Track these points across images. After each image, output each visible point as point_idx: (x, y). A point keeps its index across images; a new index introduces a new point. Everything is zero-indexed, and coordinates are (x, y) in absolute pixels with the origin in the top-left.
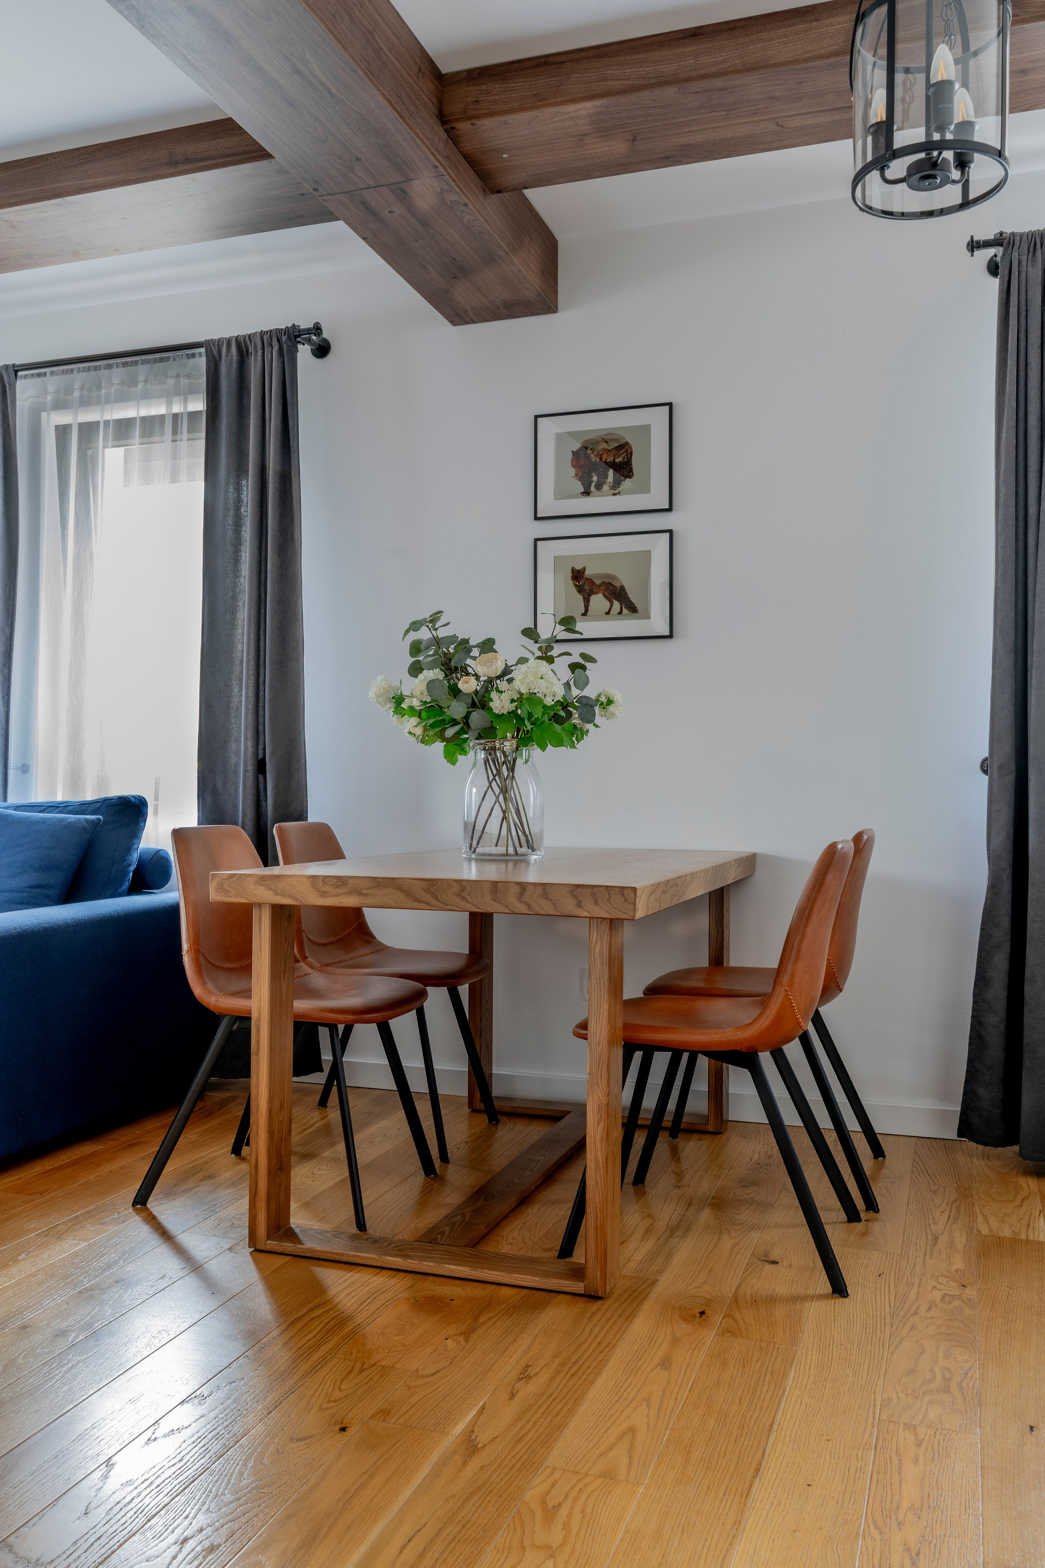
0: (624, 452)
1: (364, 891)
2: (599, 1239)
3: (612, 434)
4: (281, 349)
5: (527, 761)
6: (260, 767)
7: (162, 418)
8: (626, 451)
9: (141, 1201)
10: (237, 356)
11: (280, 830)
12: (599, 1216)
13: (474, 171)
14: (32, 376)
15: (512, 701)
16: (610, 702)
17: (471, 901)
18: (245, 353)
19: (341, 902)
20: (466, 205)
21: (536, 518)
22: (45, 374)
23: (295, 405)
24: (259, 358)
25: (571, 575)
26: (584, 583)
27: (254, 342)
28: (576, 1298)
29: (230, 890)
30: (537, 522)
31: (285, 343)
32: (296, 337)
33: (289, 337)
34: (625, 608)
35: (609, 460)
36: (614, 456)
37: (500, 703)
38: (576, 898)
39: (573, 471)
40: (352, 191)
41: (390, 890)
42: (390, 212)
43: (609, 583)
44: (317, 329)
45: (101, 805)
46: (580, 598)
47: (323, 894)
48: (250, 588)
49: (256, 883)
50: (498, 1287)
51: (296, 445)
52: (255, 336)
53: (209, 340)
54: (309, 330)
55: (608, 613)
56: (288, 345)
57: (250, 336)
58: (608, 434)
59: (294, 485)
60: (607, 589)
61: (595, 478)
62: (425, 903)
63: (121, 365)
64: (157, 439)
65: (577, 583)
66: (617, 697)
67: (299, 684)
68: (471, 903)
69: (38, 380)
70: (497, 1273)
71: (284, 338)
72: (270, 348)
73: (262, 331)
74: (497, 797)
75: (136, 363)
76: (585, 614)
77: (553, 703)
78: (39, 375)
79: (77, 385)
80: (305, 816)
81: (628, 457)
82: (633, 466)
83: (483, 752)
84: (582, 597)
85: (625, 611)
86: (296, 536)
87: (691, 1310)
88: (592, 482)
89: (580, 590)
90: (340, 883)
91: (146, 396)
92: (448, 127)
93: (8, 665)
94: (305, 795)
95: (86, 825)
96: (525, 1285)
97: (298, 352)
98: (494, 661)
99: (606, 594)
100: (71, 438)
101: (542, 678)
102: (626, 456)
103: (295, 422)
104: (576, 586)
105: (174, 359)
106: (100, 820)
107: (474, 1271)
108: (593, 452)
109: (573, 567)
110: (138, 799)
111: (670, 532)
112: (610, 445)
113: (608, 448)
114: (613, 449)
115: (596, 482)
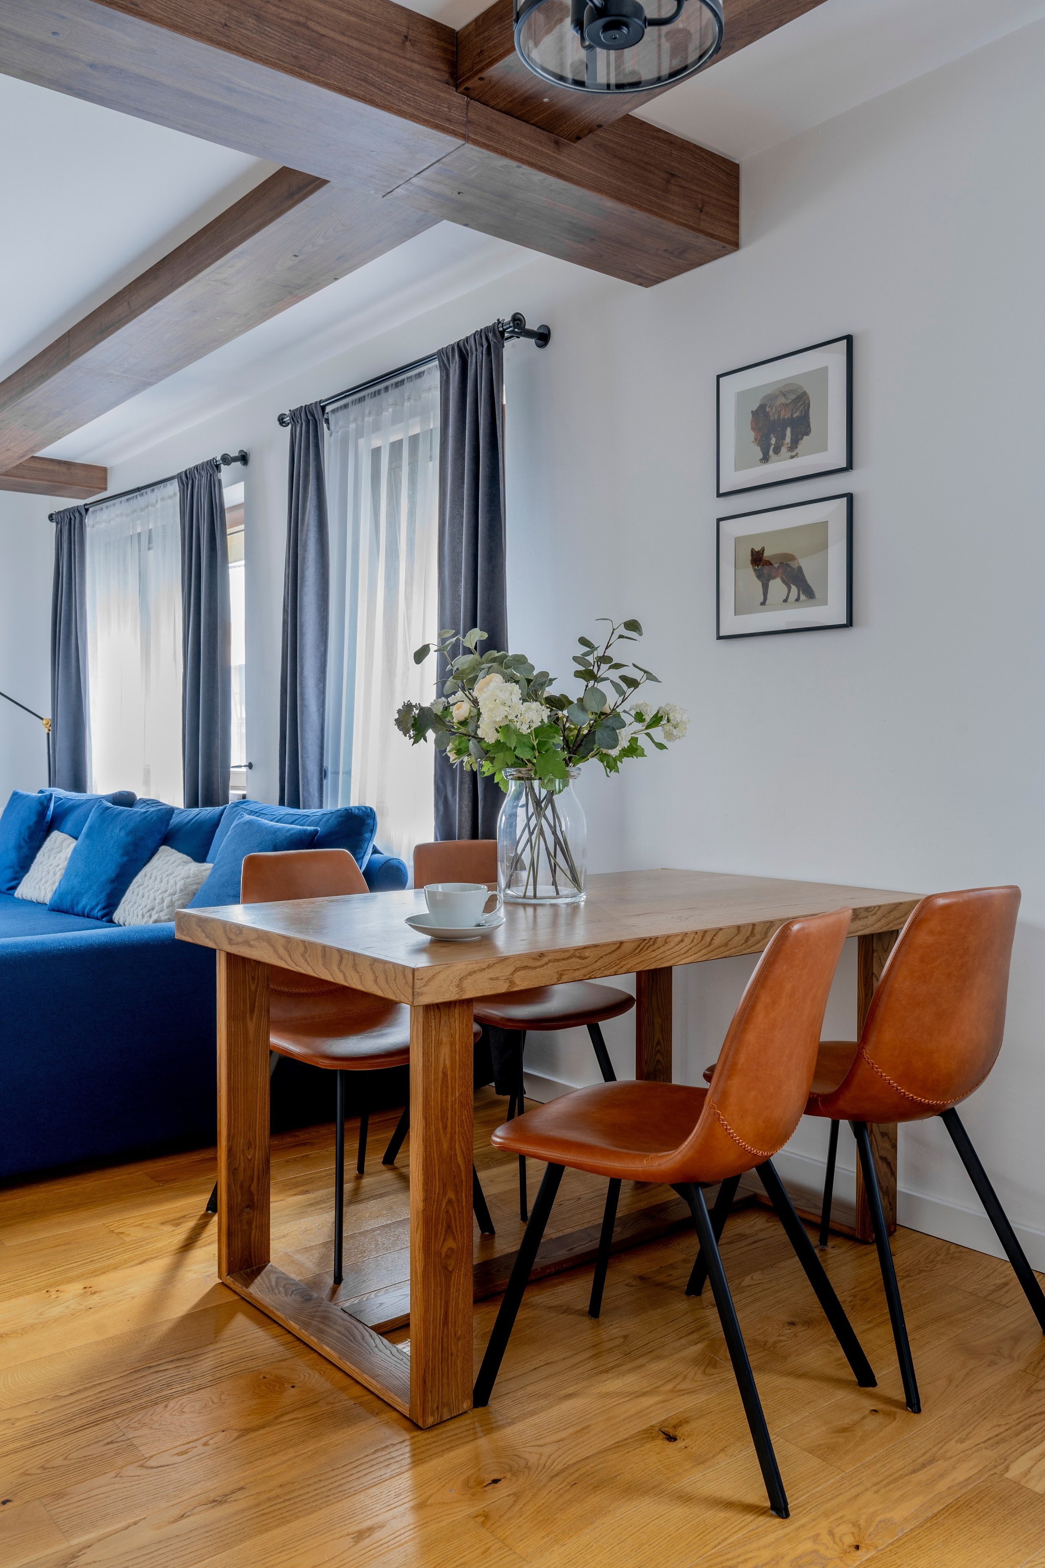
0: (802, 405)
3: (790, 384)
4: (490, 350)
8: (804, 403)
10: (459, 361)
13: (532, 124)
14: (341, 407)
15: (494, 730)
18: (465, 356)
21: (719, 495)
22: (348, 404)
24: (474, 360)
25: (750, 558)
26: (763, 566)
27: (470, 345)
30: (721, 499)
31: (492, 341)
32: (501, 333)
33: (494, 334)
34: (803, 593)
35: (787, 417)
36: (792, 411)
37: (486, 732)
39: (752, 435)
42: (459, 193)
43: (787, 565)
45: (331, 816)
50: (354, 1384)
52: (471, 338)
53: (438, 350)
54: (511, 322)
55: (785, 601)
56: (494, 342)
57: (466, 339)
58: (786, 385)
60: (785, 571)
61: (773, 441)
63: (394, 386)
65: (757, 567)
69: (345, 411)
70: (354, 1368)
71: (490, 335)
72: (482, 348)
73: (476, 331)
74: (531, 833)
75: (403, 382)
76: (763, 603)
77: (529, 731)
78: (345, 406)
79: (367, 411)
81: (805, 410)
82: (811, 420)
84: (761, 583)
85: (803, 597)
87: (488, 1473)
88: (770, 445)
89: (760, 575)
92: (462, 89)
95: (304, 836)
97: (504, 348)
99: (784, 577)
102: (803, 409)
104: (756, 570)
105: (428, 373)
106: (316, 831)
107: (340, 1359)
108: (771, 409)
109: (752, 549)
110: (368, 811)
111: (850, 497)
112: (788, 399)
113: (786, 402)
114: (790, 403)
115: (774, 445)
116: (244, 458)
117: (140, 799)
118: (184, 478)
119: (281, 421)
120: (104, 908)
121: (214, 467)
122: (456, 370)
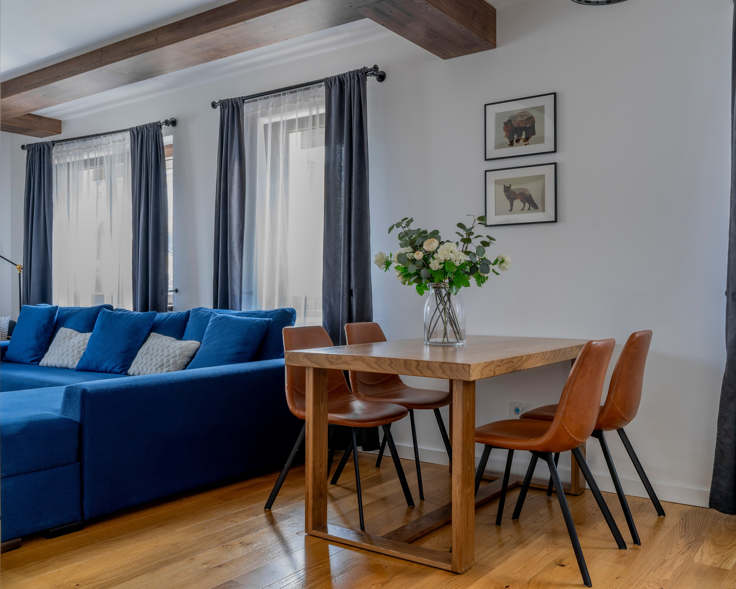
0: (530, 122)
1: (349, 362)
2: (458, 544)
4: (358, 80)
5: (456, 294)
6: (350, 293)
7: (307, 117)
8: (532, 121)
9: (269, 506)
10: (339, 85)
11: (348, 327)
12: (458, 531)
14: (252, 101)
15: (441, 264)
16: (503, 261)
18: (343, 83)
20: (426, 4)
21: (486, 160)
22: (257, 100)
23: (365, 108)
24: (349, 85)
25: (504, 189)
26: (510, 193)
27: (346, 77)
28: (448, 572)
29: (293, 360)
30: (487, 162)
31: (360, 76)
32: (366, 73)
33: (362, 74)
34: (532, 206)
35: (523, 126)
36: (526, 124)
37: (434, 265)
38: (442, 369)
39: (504, 133)
40: (368, 5)
41: (360, 362)
42: (391, 12)
43: (524, 194)
44: (376, 68)
45: (273, 313)
47: (332, 363)
48: (345, 203)
50: (412, 563)
51: (366, 129)
52: (347, 74)
53: (326, 78)
54: (371, 69)
55: (522, 209)
56: (362, 77)
57: (344, 74)
58: (523, 112)
59: (366, 149)
60: (522, 196)
62: (375, 369)
63: (289, 93)
64: (305, 128)
66: (507, 259)
67: (368, 251)
68: (395, 370)
69: (255, 103)
70: (412, 556)
71: (360, 74)
72: (354, 80)
73: (350, 71)
74: (441, 313)
75: (296, 91)
76: (511, 210)
78: (255, 101)
79: (271, 104)
80: (371, 318)
82: (536, 128)
83: (433, 289)
84: (509, 201)
85: (531, 208)
86: (367, 175)
87: (502, 584)
88: (514, 139)
89: (509, 197)
90: (339, 358)
91: (301, 108)
93: (241, 244)
94: (371, 308)
95: (264, 323)
96: (424, 564)
97: (367, 80)
98: (433, 243)
99: (522, 199)
100: (268, 131)
101: (451, 252)
102: (531, 124)
103: (366, 117)
104: (506, 195)
105: (313, 88)
106: (271, 320)
107: (401, 554)
108: (515, 122)
109: (505, 185)
110: (291, 310)
111: (555, 164)
112: (523, 118)
113: (522, 119)
114: (524, 120)
115: (516, 138)
116: (174, 123)
117: (116, 309)
118: (135, 132)
119: (214, 105)
120: (121, 367)
121: (157, 126)
122: (337, 89)
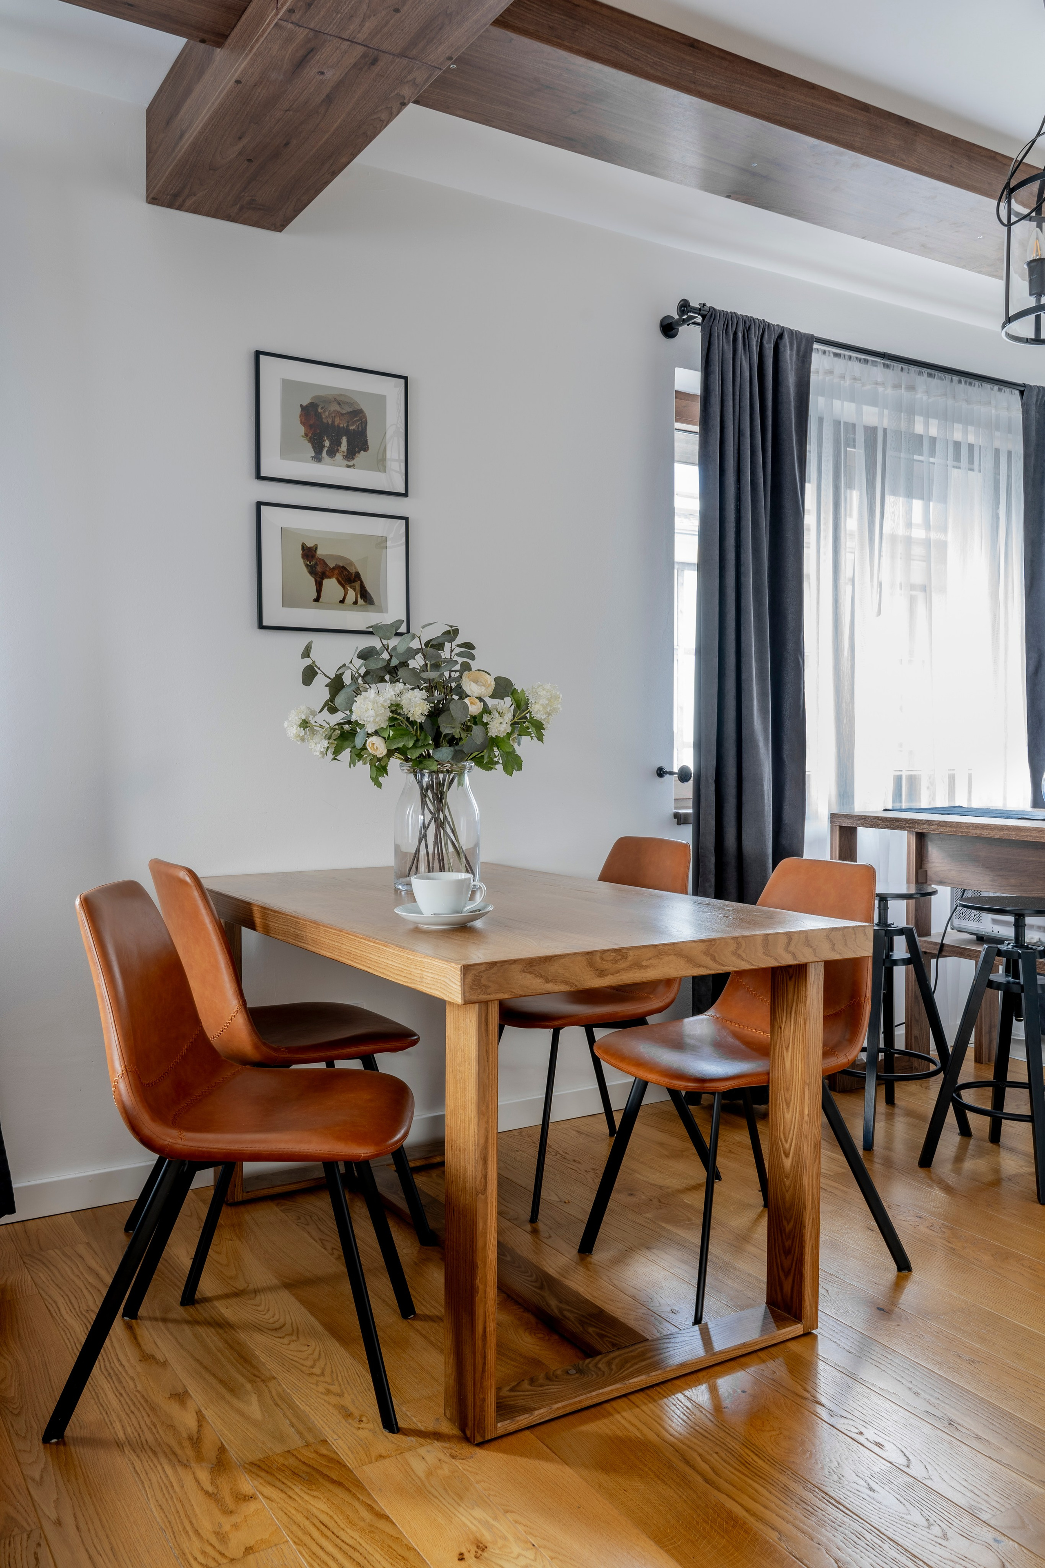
0: (358, 421)
3: (345, 396)
8: (361, 419)
17: (746, 958)
19: (621, 980)
21: (260, 477)
25: (301, 552)
26: (316, 563)
29: (490, 984)
30: (259, 482)
34: (361, 597)
35: (342, 426)
36: (348, 422)
39: (302, 430)
43: (343, 567)
46: (311, 581)
49: (523, 971)
55: (342, 602)
58: (341, 395)
60: (340, 574)
61: (326, 443)
65: (308, 563)
76: (317, 600)
81: (362, 427)
82: (369, 438)
84: (314, 580)
85: (360, 601)
88: (324, 446)
89: (312, 571)
90: (620, 957)
99: (340, 579)
102: (360, 425)
104: (307, 565)
108: (325, 412)
109: (303, 543)
111: (406, 520)
112: (343, 409)
113: (340, 411)
114: (346, 413)
115: (328, 447)
